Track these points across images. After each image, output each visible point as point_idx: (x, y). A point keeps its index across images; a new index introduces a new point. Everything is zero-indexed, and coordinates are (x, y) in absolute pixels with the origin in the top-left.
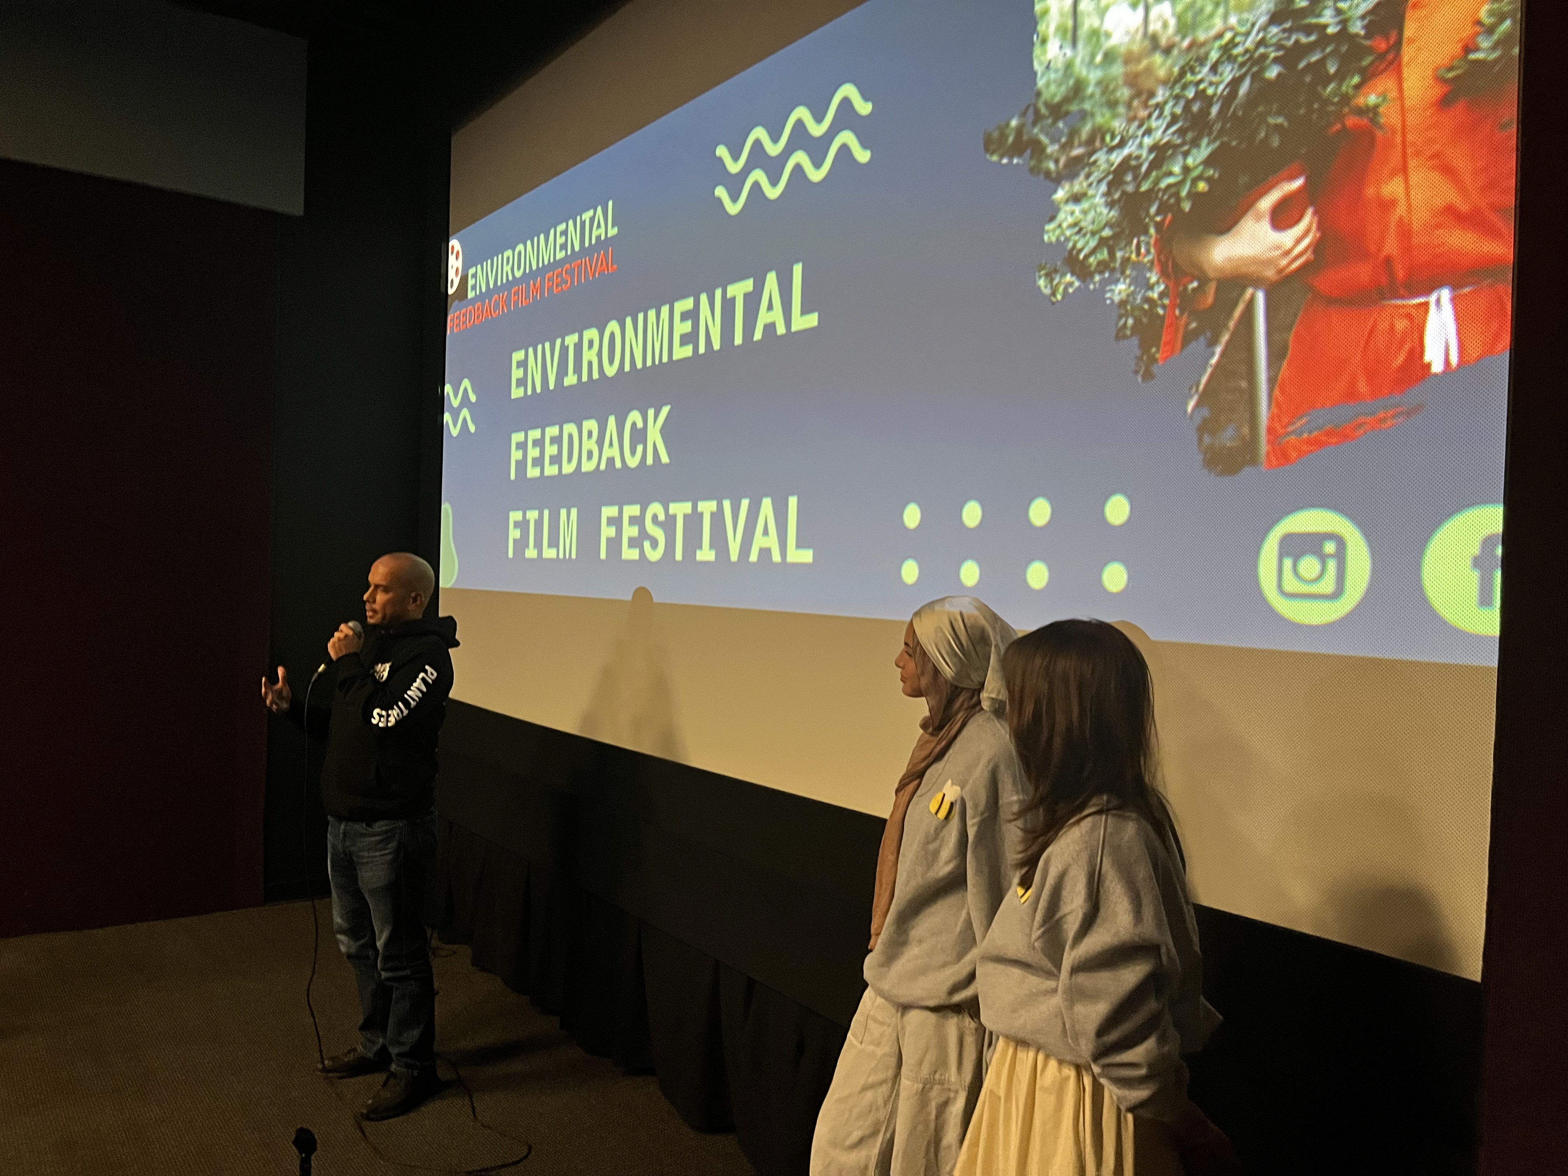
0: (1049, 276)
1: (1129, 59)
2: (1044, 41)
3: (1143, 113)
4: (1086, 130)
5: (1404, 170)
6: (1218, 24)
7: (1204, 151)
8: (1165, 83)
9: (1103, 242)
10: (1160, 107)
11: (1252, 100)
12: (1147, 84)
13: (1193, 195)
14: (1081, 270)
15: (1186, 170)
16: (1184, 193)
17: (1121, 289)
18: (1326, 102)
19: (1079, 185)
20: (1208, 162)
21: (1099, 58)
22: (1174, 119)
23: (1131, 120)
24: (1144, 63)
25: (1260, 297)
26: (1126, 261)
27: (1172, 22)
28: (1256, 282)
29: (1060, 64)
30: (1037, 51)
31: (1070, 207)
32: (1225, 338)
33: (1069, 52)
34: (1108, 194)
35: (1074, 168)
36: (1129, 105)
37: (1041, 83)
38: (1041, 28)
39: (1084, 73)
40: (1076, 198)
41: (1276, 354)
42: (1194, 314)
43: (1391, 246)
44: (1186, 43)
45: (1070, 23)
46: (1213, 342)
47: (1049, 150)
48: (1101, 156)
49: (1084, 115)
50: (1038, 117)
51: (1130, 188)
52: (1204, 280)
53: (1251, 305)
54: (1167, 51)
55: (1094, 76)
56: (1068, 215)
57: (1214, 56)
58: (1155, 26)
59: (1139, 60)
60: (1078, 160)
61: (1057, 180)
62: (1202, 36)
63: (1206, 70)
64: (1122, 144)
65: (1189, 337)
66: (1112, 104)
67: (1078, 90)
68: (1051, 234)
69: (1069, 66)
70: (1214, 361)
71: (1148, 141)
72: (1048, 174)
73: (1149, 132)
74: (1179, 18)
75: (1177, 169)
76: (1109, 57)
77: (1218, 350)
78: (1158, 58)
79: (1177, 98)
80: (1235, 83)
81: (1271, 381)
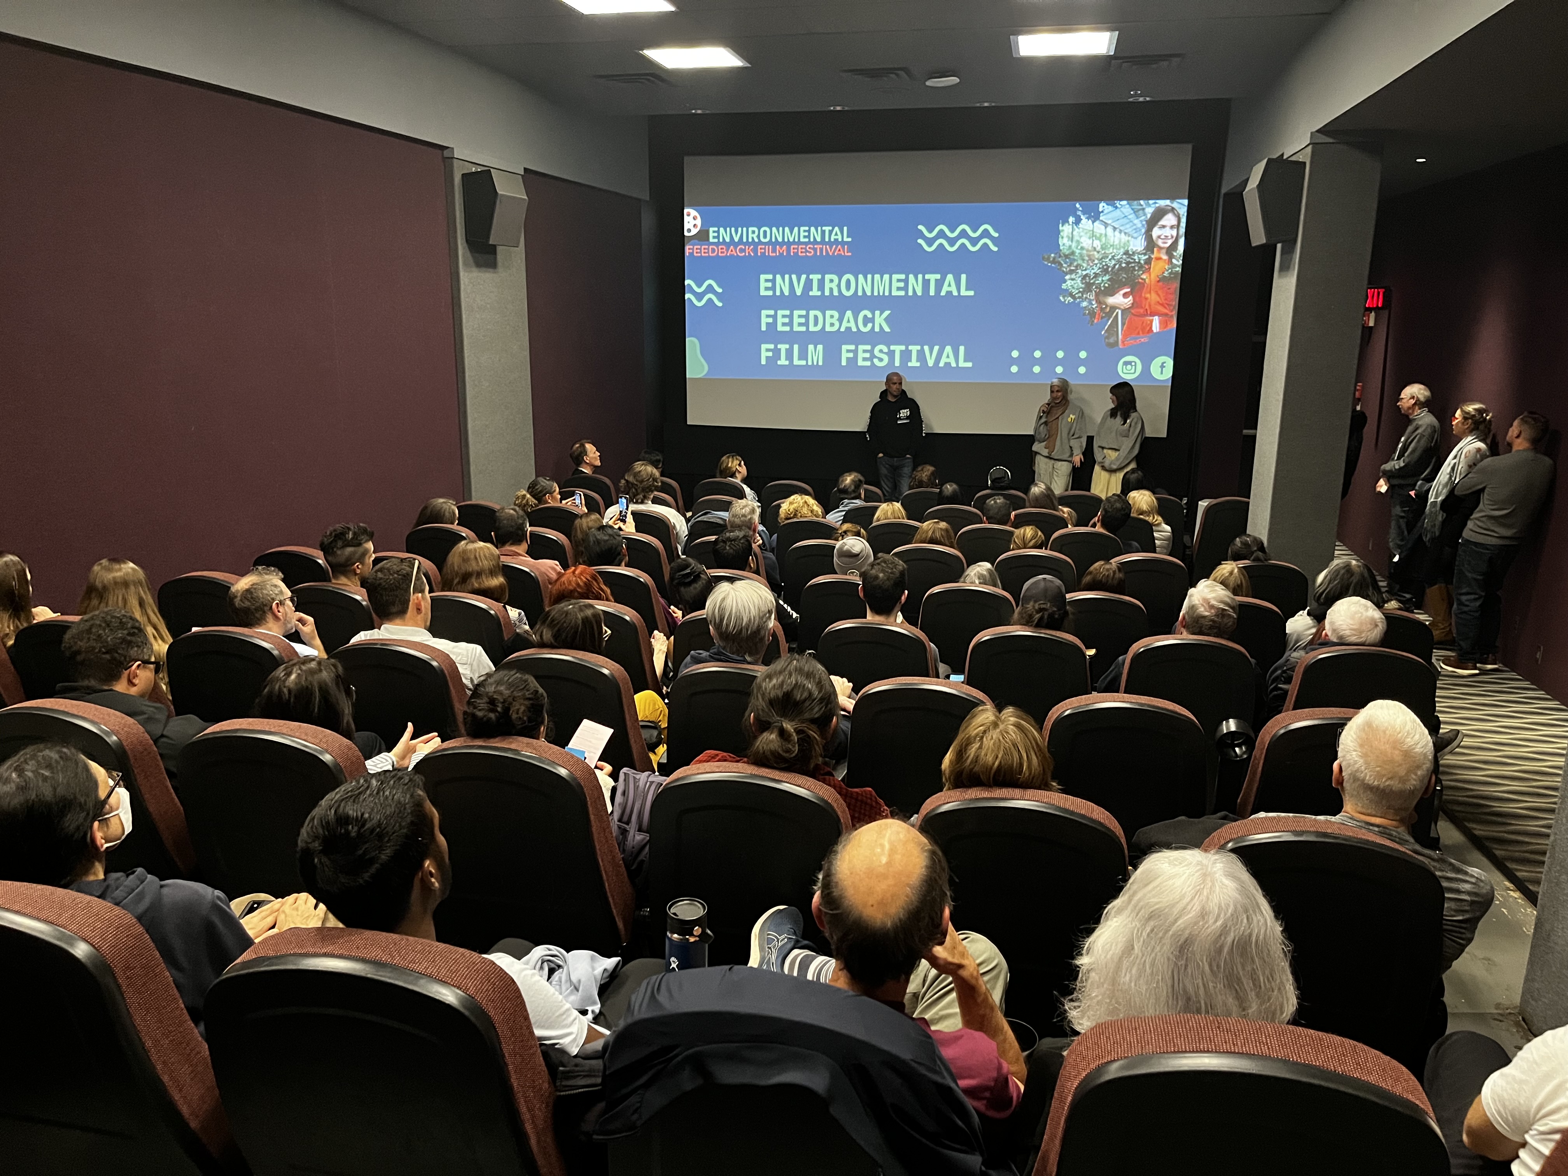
0: (1064, 297)
1: (1088, 250)
2: (1062, 238)
3: (1091, 264)
4: (1075, 264)
5: (1150, 293)
6: (1111, 251)
7: (1107, 277)
8: (1097, 259)
9: (1080, 292)
10: (1096, 264)
11: (1119, 270)
12: (1093, 258)
13: (1104, 286)
14: (1073, 297)
15: (1103, 281)
16: (1102, 285)
17: (1085, 304)
18: (1135, 275)
19: (1073, 276)
20: (1108, 280)
21: (1079, 247)
22: (1100, 268)
23: (1089, 265)
24: (1092, 253)
25: (1120, 312)
26: (1086, 298)
27: (1099, 247)
28: (1119, 308)
29: (1068, 245)
30: (1060, 239)
31: (1070, 281)
32: (1111, 319)
33: (1070, 243)
34: (1081, 281)
35: (1071, 272)
36: (1088, 261)
37: (1061, 248)
38: (1061, 234)
39: (1075, 250)
40: (1073, 279)
41: (1123, 324)
42: (1104, 313)
43: (1147, 307)
44: (1103, 252)
45: (1071, 236)
46: (1109, 319)
47: (1064, 265)
48: (1080, 271)
49: (1075, 260)
50: (1060, 256)
51: (1088, 281)
52: (1107, 306)
53: (1117, 313)
54: (1098, 252)
55: (1078, 251)
56: (1069, 283)
57: (1110, 257)
58: (1095, 245)
59: (1090, 251)
60: (1073, 270)
61: (1067, 274)
62: (1107, 252)
63: (1107, 260)
64: (1086, 270)
65: (1102, 318)
66: (1083, 260)
67: (1073, 253)
68: (1064, 286)
69: (1070, 247)
70: (1109, 323)
71: (1093, 271)
72: (1063, 271)
73: (1093, 269)
74: (1102, 246)
75: (1100, 279)
76: (1082, 248)
77: (1110, 322)
78: (1095, 253)
79: (1101, 264)
80: (1115, 265)
81: (1122, 330)
